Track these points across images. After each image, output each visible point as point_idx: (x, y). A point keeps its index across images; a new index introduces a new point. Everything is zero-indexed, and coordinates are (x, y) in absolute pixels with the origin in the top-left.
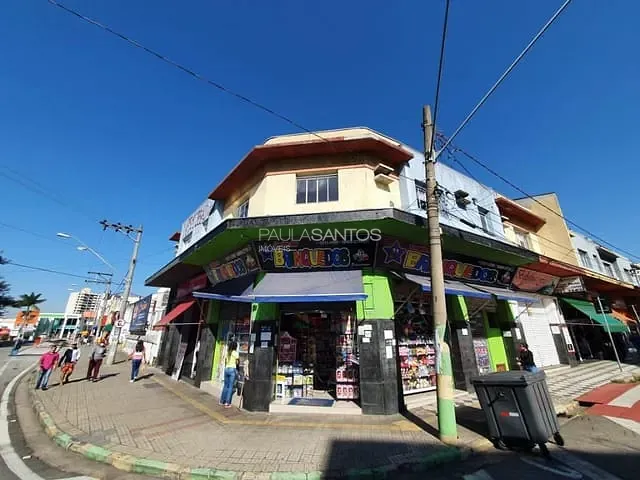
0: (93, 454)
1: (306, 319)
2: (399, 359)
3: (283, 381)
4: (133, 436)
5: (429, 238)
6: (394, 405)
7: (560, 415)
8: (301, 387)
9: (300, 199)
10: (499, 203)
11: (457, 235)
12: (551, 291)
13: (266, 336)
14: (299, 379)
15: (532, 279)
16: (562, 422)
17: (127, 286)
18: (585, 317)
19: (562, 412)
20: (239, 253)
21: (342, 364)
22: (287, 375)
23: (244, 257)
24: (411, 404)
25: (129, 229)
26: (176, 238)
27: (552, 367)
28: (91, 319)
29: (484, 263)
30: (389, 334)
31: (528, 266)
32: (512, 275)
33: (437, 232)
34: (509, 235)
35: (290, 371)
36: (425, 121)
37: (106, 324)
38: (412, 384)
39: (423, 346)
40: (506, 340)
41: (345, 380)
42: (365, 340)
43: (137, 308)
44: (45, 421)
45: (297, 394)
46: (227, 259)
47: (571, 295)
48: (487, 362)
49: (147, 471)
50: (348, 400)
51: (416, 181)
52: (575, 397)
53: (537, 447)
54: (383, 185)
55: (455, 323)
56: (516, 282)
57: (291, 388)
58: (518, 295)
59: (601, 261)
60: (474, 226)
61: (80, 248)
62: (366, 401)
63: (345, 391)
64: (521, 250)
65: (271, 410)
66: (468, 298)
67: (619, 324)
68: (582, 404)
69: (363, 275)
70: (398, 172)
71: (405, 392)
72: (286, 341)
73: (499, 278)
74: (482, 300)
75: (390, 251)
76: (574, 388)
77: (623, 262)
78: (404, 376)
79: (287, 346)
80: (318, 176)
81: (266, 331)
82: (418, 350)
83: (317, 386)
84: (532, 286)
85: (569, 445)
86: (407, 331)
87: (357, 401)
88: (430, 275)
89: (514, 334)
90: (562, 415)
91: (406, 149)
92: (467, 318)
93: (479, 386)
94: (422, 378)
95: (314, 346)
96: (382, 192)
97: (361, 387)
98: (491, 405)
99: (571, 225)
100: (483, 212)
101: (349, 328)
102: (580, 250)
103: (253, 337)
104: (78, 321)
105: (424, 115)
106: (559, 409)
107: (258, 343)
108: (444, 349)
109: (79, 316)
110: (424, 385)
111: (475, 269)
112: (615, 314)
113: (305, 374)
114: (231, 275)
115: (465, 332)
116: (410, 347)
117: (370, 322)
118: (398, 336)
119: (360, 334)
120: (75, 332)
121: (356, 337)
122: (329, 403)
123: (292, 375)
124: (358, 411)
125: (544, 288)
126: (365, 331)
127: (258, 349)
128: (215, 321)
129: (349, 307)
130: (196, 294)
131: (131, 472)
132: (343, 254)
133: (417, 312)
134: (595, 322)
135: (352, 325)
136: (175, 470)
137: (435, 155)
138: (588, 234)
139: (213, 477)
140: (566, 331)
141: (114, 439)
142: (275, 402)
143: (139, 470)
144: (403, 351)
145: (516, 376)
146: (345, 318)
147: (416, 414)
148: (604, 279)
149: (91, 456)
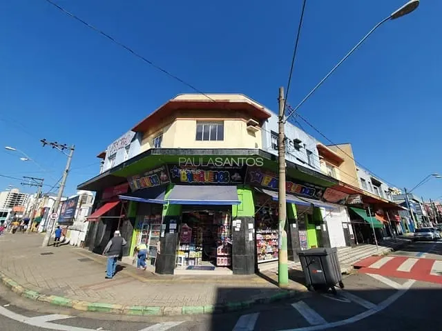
0: (58, 302)
1: (198, 216)
2: (256, 241)
3: (183, 255)
4: (84, 290)
5: (279, 169)
6: (252, 269)
7: (343, 274)
8: (194, 259)
9: (199, 137)
10: (319, 148)
11: (294, 167)
12: (344, 202)
13: (173, 226)
14: (193, 254)
15: (334, 195)
16: (344, 277)
17: (61, 189)
18: (361, 219)
19: (344, 271)
20: (156, 171)
21: (220, 244)
22: (185, 251)
23: (159, 174)
24: (262, 268)
25: (63, 147)
26: (103, 156)
27: (341, 248)
28: (21, 213)
29: (307, 184)
30: (251, 226)
31: (333, 187)
32: (323, 192)
33: (283, 165)
34: (323, 168)
35: (187, 249)
36: (280, 97)
37: (36, 217)
38: (262, 257)
39: (270, 234)
40: (317, 231)
41: (223, 254)
42: (236, 229)
43: (65, 205)
44: (10, 284)
45: (191, 263)
46: (146, 174)
47: (354, 206)
48: (306, 244)
49: (99, 309)
50: (224, 266)
51: (272, 132)
52: (352, 264)
53: (330, 289)
54: (252, 132)
55: (290, 220)
56: (325, 196)
57: (187, 259)
58: (326, 204)
59: (373, 186)
60: (304, 163)
61: (23, 159)
62: (235, 266)
63: (222, 261)
64: (329, 178)
65: (175, 273)
66: (297, 205)
67: (379, 223)
68: (355, 267)
69: (238, 189)
70: (261, 125)
71: (259, 262)
72: (186, 229)
73: (316, 194)
74: (306, 206)
75: (254, 175)
76: (353, 259)
77: (384, 187)
78: (258, 252)
79: (185, 233)
80: (210, 123)
81: (173, 223)
82: (267, 236)
83: (205, 258)
84: (333, 199)
85: (346, 287)
86: (261, 224)
87: (230, 267)
88: (278, 191)
89: (322, 227)
90: (344, 274)
91: (267, 110)
92: (296, 217)
93: (302, 256)
94: (269, 253)
95: (202, 233)
96: (251, 137)
97: (233, 258)
98: (308, 266)
99: (358, 164)
100: (309, 153)
101: (226, 222)
102: (361, 179)
103: (164, 226)
104: (9, 214)
105: (280, 92)
106: (343, 270)
107: (167, 231)
108: (284, 234)
109: (10, 210)
110: (269, 257)
111: (303, 188)
112: (377, 217)
113: (196, 251)
114: (148, 184)
115: (294, 225)
116: (262, 234)
117: (240, 218)
118: (256, 227)
119: (234, 225)
120: (5, 222)
121: (231, 227)
122: (212, 269)
123: (188, 251)
124: (230, 272)
125: (341, 200)
126: (237, 224)
127: (167, 234)
128: (134, 216)
129: (227, 208)
130: (121, 197)
131: (88, 311)
132: (225, 175)
133: (268, 213)
134: (366, 222)
135: (228, 220)
136: (119, 308)
137: (285, 118)
138: (366, 169)
139: (146, 310)
140: (350, 226)
141: (70, 293)
142: (178, 268)
143: (94, 309)
144: (259, 237)
145: (322, 250)
146: (223, 215)
147: (265, 274)
148: (373, 196)
149: (55, 303)
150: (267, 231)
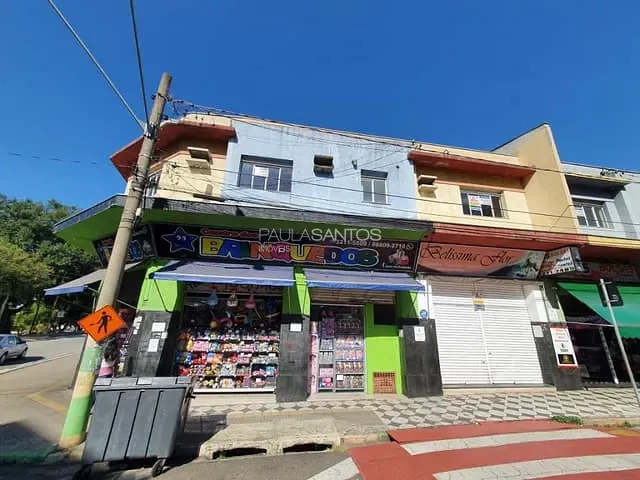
30: (159, 327)
39: (235, 342)
42: (135, 332)
54: (200, 169)
56: (425, 262)
70: (226, 150)
75: (173, 239)
82: (226, 346)
84: (471, 267)
89: (408, 334)
94: (224, 377)
115: (296, 327)
117: (141, 315)
126: (137, 323)
132: (136, 247)
150: (226, 338)
